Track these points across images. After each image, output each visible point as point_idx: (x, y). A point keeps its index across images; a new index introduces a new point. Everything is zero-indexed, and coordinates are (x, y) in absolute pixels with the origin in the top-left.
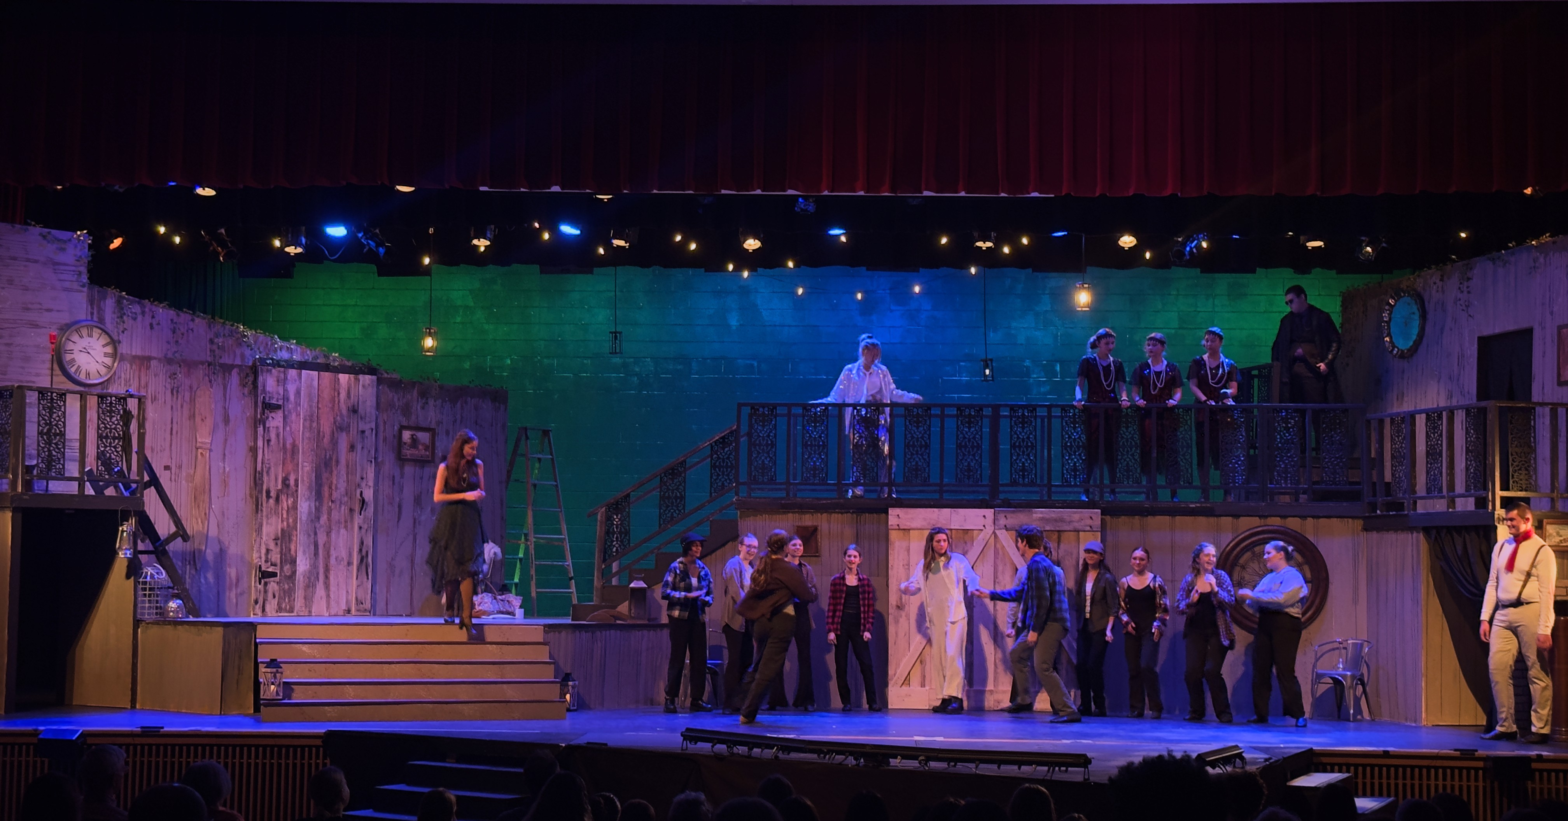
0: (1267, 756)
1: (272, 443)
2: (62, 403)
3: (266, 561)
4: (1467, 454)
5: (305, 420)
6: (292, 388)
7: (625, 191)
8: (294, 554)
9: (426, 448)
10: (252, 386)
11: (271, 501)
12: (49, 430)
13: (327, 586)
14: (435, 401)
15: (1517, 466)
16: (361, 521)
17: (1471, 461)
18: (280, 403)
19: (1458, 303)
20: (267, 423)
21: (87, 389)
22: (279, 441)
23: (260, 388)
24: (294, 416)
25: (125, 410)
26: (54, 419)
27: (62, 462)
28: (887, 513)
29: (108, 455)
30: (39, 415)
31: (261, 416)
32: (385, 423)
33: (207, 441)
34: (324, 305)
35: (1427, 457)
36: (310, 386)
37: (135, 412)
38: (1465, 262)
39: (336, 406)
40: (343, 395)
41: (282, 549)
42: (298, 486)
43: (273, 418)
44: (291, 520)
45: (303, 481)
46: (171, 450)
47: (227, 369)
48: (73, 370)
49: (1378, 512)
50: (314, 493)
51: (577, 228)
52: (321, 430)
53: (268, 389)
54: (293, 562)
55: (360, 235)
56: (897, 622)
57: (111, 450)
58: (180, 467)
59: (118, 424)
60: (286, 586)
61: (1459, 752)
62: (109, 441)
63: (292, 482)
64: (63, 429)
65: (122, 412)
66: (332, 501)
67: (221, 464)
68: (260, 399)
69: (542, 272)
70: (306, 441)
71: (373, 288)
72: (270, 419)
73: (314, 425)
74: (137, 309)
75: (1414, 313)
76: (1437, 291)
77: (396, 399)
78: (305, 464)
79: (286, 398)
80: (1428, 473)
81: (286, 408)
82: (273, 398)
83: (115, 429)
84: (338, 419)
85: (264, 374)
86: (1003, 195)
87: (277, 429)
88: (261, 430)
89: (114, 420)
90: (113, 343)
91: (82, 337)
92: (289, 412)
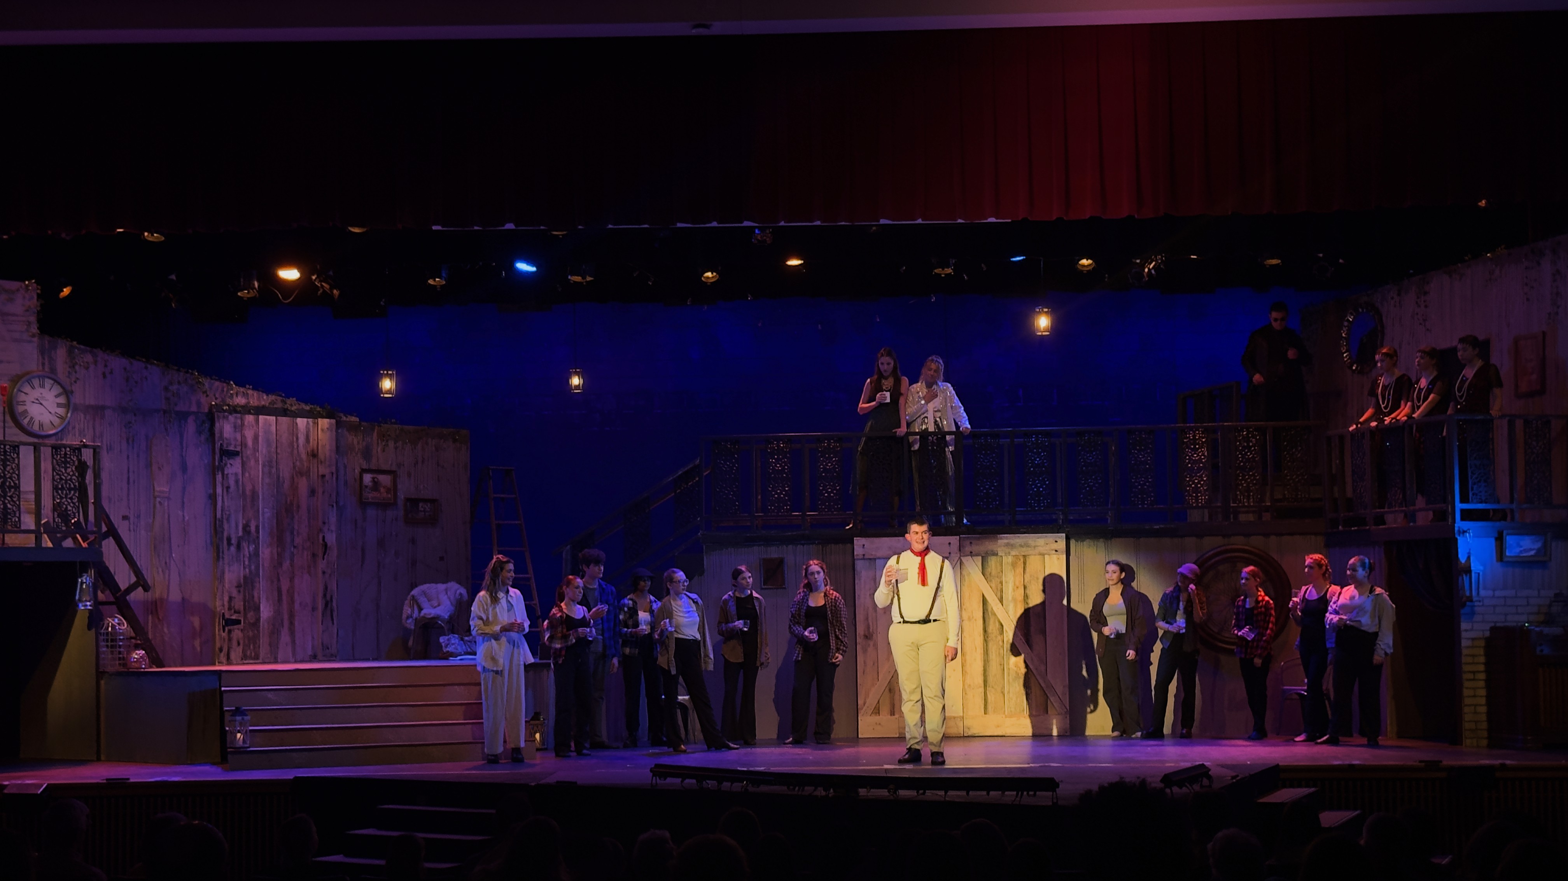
0: (1234, 774)
1: (231, 489)
2: (16, 455)
3: (230, 609)
5: (264, 466)
6: (249, 434)
7: (580, 227)
8: (258, 601)
9: (388, 490)
10: (208, 433)
11: (233, 549)
12: (4, 483)
13: (292, 632)
14: (395, 443)
15: (1477, 478)
16: (324, 566)
18: (238, 449)
19: (1416, 317)
20: (226, 469)
21: (41, 441)
22: (238, 487)
23: (217, 435)
24: (252, 462)
25: (80, 461)
26: (9, 472)
27: (18, 515)
28: (852, 542)
29: (64, 506)
31: (219, 463)
32: (345, 467)
33: (165, 489)
36: (267, 432)
37: (90, 463)
38: (1421, 276)
39: (295, 451)
40: (302, 440)
41: (245, 596)
42: (258, 532)
43: (231, 464)
44: (253, 567)
45: (264, 526)
46: (129, 500)
47: (183, 416)
48: (26, 421)
49: (1340, 527)
50: (275, 539)
51: (533, 265)
52: (281, 475)
53: (225, 435)
54: (257, 609)
55: (314, 277)
56: (865, 651)
57: (67, 501)
58: (139, 517)
59: (74, 475)
60: (251, 634)
61: (1423, 764)
62: (65, 492)
63: (253, 529)
64: (17, 482)
65: (76, 463)
66: (295, 547)
67: (180, 513)
68: (218, 446)
69: (500, 310)
70: (266, 487)
71: (330, 331)
72: (229, 465)
73: (274, 470)
74: (89, 358)
76: (1395, 306)
77: (355, 442)
78: (266, 510)
79: (244, 444)
81: (244, 454)
82: (231, 444)
83: (71, 480)
84: (298, 463)
85: (221, 420)
86: (960, 221)
87: (236, 474)
88: (219, 477)
89: (69, 470)
90: (66, 393)
91: (33, 387)
92: (248, 458)
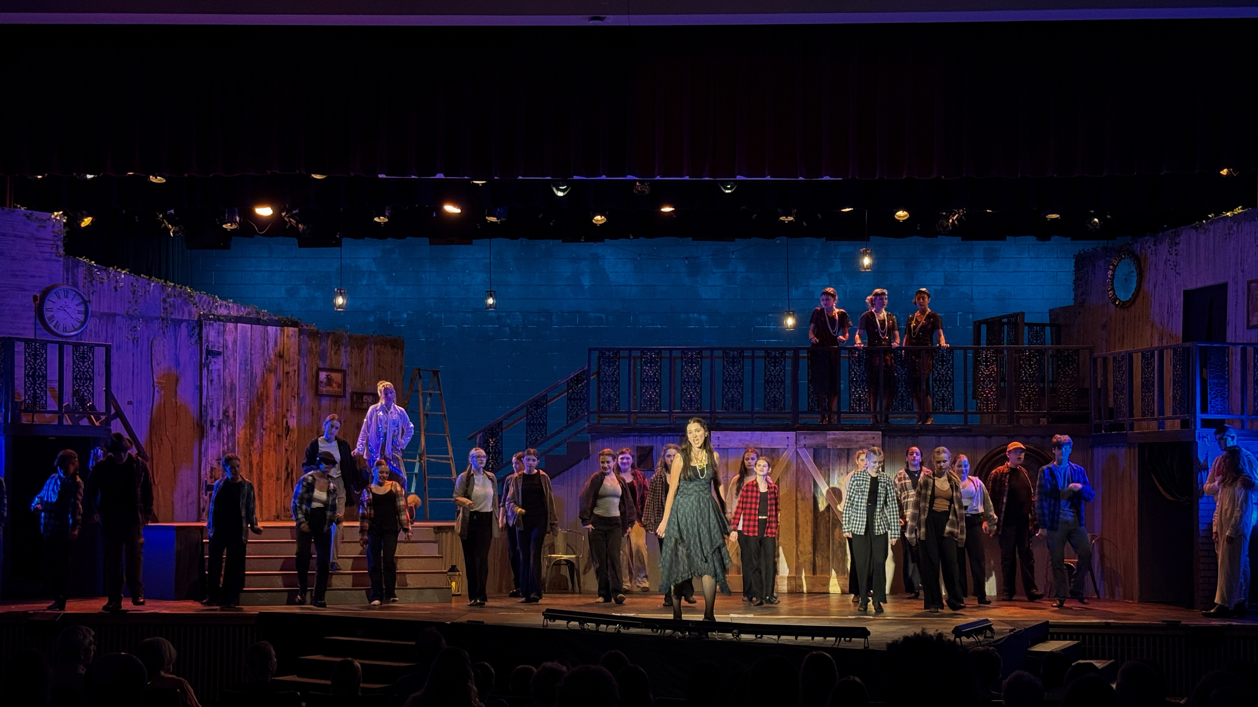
0: (1012, 628)
1: (214, 383)
2: (44, 351)
4: (1174, 384)
5: (241, 364)
6: (230, 339)
7: (496, 178)
9: (339, 385)
10: (197, 337)
11: (215, 429)
12: (34, 373)
14: (345, 348)
15: (1214, 394)
16: (287, 445)
17: (1177, 390)
18: (221, 350)
19: (1168, 263)
20: (210, 366)
21: (64, 340)
22: (220, 380)
23: (204, 339)
24: (232, 360)
26: (38, 364)
27: (44, 399)
29: (82, 393)
30: (25, 361)
31: (205, 361)
32: (305, 366)
33: (162, 381)
34: (256, 271)
35: (1142, 387)
36: (244, 337)
38: (1173, 230)
39: (266, 353)
40: (271, 344)
42: (235, 417)
43: (215, 362)
44: (230, 445)
45: (239, 412)
46: (133, 387)
47: (177, 323)
48: (52, 324)
49: (1103, 431)
50: (248, 422)
51: (458, 207)
52: (254, 371)
53: (211, 339)
55: (283, 214)
57: (84, 388)
58: (141, 402)
59: (90, 368)
61: (1164, 623)
62: (82, 381)
63: (231, 414)
64: (45, 372)
65: (92, 358)
66: (264, 429)
67: (174, 400)
68: (204, 347)
69: (431, 243)
70: (242, 381)
71: (296, 257)
72: (213, 363)
73: (248, 368)
74: (104, 274)
75: (1132, 272)
76: (1151, 254)
77: (314, 347)
78: (241, 399)
79: (225, 346)
80: (1143, 400)
81: (225, 354)
82: (215, 346)
83: (87, 371)
84: (268, 362)
85: (207, 327)
86: (801, 178)
87: (219, 370)
88: (205, 371)
89: (86, 364)
90: (85, 303)
91: (59, 298)
92: (228, 357)
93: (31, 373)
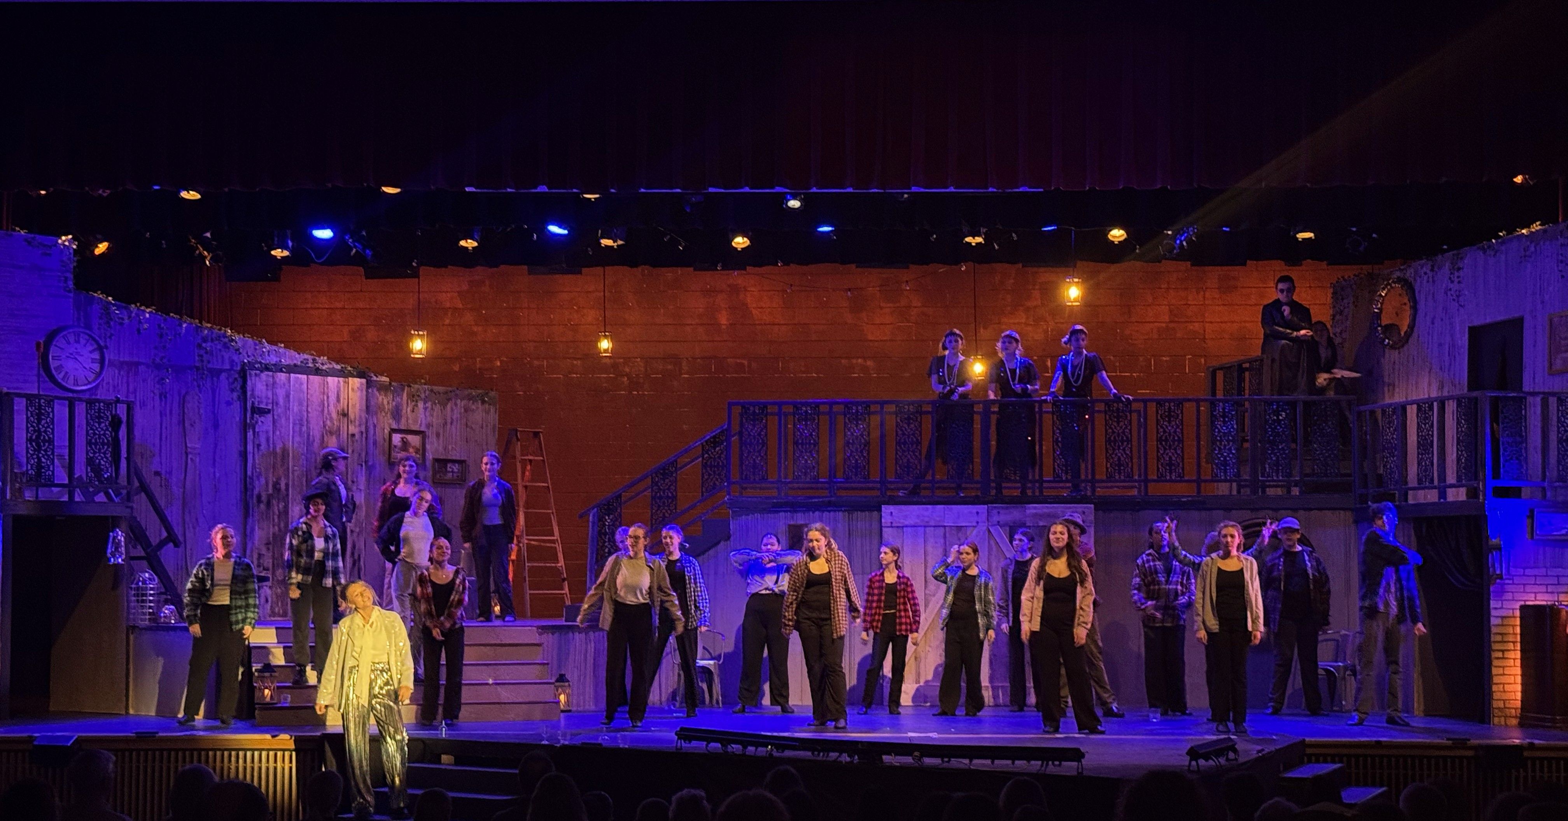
0: (1259, 748)
1: (262, 448)
2: (50, 409)
4: (1458, 444)
5: (294, 424)
6: (281, 393)
7: (612, 191)
10: (241, 391)
11: (262, 506)
12: (38, 437)
14: (425, 404)
15: (1508, 456)
17: (1462, 451)
18: (270, 407)
19: (1449, 293)
20: (257, 427)
21: (75, 395)
22: (269, 446)
23: (249, 393)
24: (283, 420)
25: (113, 417)
26: (43, 426)
27: (51, 469)
28: (880, 510)
29: (97, 461)
30: (27, 422)
31: (250, 421)
32: (375, 426)
33: (197, 446)
34: (312, 308)
35: (1418, 448)
36: (299, 389)
37: (124, 419)
38: (1455, 252)
39: (326, 411)
40: (333, 398)
41: (274, 553)
42: (288, 491)
43: (262, 423)
45: (294, 485)
46: (161, 456)
47: (216, 374)
48: (60, 376)
51: (565, 228)
52: (311, 434)
53: (256, 393)
55: (346, 237)
57: (100, 456)
58: (170, 473)
59: (107, 429)
61: (1450, 742)
62: (98, 447)
63: (283, 486)
64: (51, 436)
65: (110, 418)
67: (212, 470)
68: (249, 404)
69: (530, 272)
70: (296, 446)
71: (361, 291)
72: (260, 423)
73: (304, 429)
74: (124, 314)
75: (1405, 304)
76: (1428, 282)
77: (385, 402)
78: (296, 469)
79: (275, 403)
80: (1419, 464)
81: (275, 413)
82: (262, 402)
83: (104, 435)
84: (328, 423)
85: (253, 378)
86: (992, 190)
87: (267, 432)
88: (250, 434)
89: (103, 426)
90: (100, 349)
91: (69, 343)
92: (279, 416)
93: (34, 437)
